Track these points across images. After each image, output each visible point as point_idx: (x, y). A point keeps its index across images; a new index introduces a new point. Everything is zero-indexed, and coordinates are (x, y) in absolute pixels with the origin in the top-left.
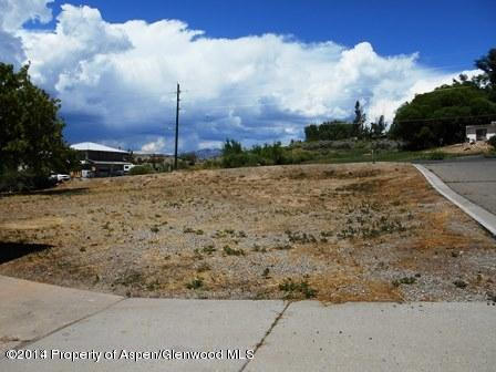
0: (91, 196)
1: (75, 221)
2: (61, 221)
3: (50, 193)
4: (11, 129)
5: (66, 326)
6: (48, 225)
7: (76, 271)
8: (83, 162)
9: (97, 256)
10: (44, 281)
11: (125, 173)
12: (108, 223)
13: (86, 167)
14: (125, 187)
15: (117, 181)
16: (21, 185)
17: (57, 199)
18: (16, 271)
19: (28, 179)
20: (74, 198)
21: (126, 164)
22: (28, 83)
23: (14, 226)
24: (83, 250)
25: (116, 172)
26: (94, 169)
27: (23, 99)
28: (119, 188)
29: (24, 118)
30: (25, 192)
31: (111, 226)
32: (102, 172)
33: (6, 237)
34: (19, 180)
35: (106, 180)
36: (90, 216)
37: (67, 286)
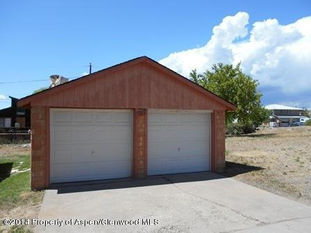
0: (281, 139)
1: (274, 154)
2: (265, 154)
3: (253, 136)
4: (232, 100)
5: (286, 220)
6: (257, 155)
7: (284, 187)
8: (271, 117)
9: (296, 179)
10: (264, 189)
11: (302, 124)
12: (298, 158)
13: (273, 120)
14: (304, 133)
15: (297, 129)
16: (235, 131)
17: (258, 139)
18: (246, 180)
19: (240, 127)
20: (269, 139)
21: (301, 118)
22: (240, 73)
23: (239, 154)
24: (285, 174)
25: (295, 123)
26: (278, 121)
27: (238, 83)
28: (299, 134)
29: (239, 93)
30: (238, 135)
31: (301, 160)
32: (283, 123)
33: (236, 160)
34: (235, 128)
35: (289, 129)
36: (284, 152)
37: (280, 195)
